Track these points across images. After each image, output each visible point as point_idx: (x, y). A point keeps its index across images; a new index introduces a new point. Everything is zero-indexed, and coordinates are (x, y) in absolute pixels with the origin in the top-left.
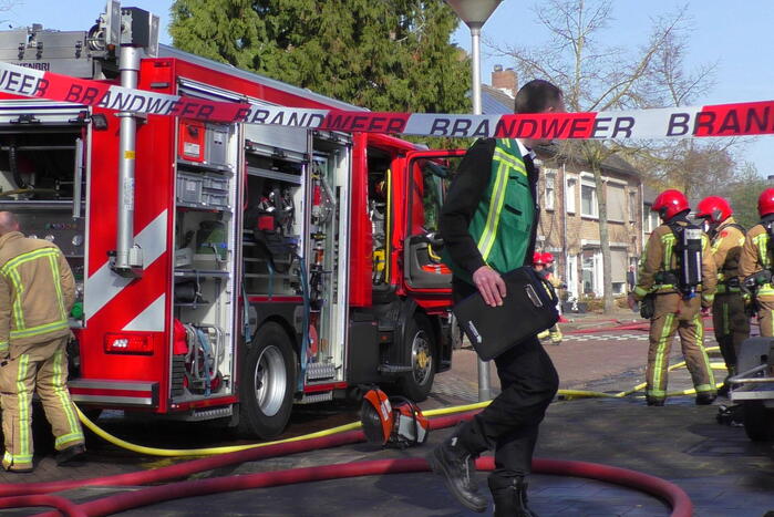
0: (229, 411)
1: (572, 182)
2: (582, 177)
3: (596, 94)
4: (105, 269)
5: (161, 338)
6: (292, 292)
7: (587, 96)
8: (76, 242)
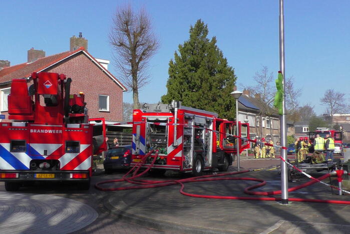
0: (191, 171)
1: (264, 119)
2: (266, 118)
3: (269, 98)
4: (171, 146)
5: (181, 158)
6: (202, 150)
7: (267, 98)
8: (165, 140)
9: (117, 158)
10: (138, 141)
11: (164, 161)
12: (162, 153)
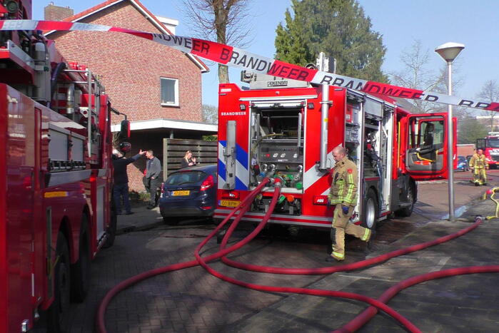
4: (313, 169)
6: (375, 175)
8: (295, 156)
9: (187, 193)
10: (230, 159)
11: (295, 206)
12: (288, 185)
